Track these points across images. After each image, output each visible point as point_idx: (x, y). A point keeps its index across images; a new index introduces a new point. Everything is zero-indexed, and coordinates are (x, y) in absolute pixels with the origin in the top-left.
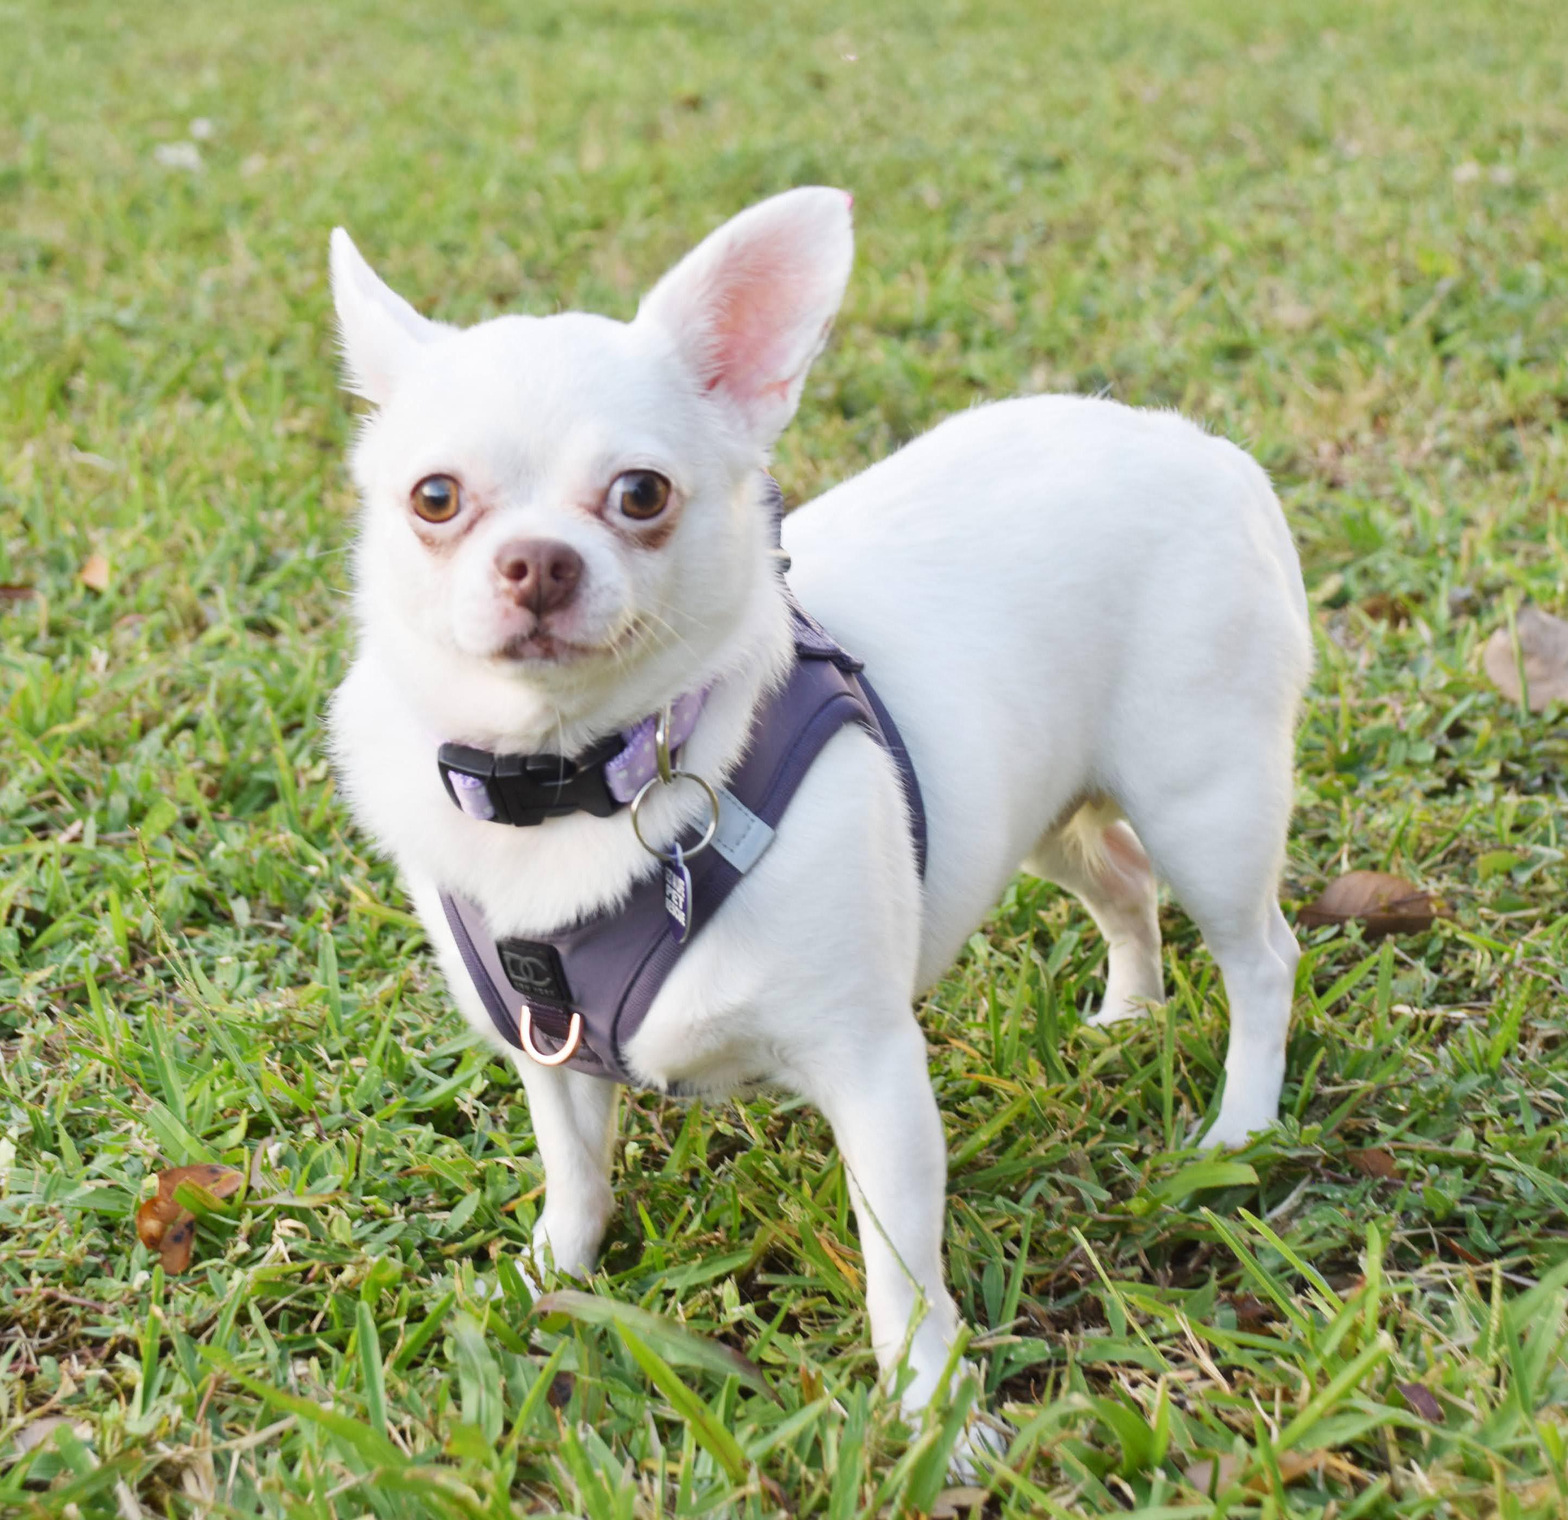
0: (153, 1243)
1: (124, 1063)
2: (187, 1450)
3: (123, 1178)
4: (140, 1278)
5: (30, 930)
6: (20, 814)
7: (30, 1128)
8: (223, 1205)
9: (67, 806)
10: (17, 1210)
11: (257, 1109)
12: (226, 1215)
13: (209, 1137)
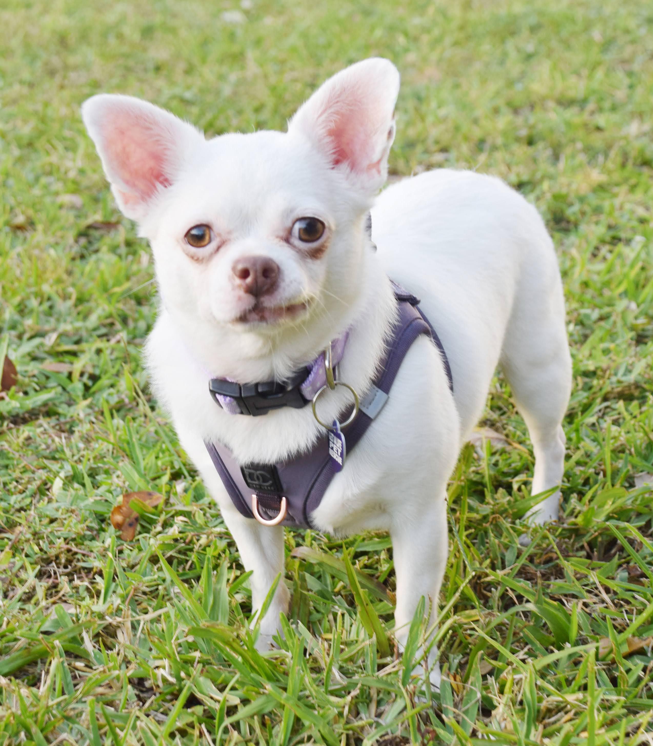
0: (118, 526)
1: (121, 445)
2: (119, 619)
3: (109, 497)
4: (109, 541)
5: (90, 383)
6: (95, 329)
7: (71, 473)
8: (153, 510)
9: (118, 326)
10: (57, 510)
11: (177, 467)
12: (154, 514)
13: (154, 479)
